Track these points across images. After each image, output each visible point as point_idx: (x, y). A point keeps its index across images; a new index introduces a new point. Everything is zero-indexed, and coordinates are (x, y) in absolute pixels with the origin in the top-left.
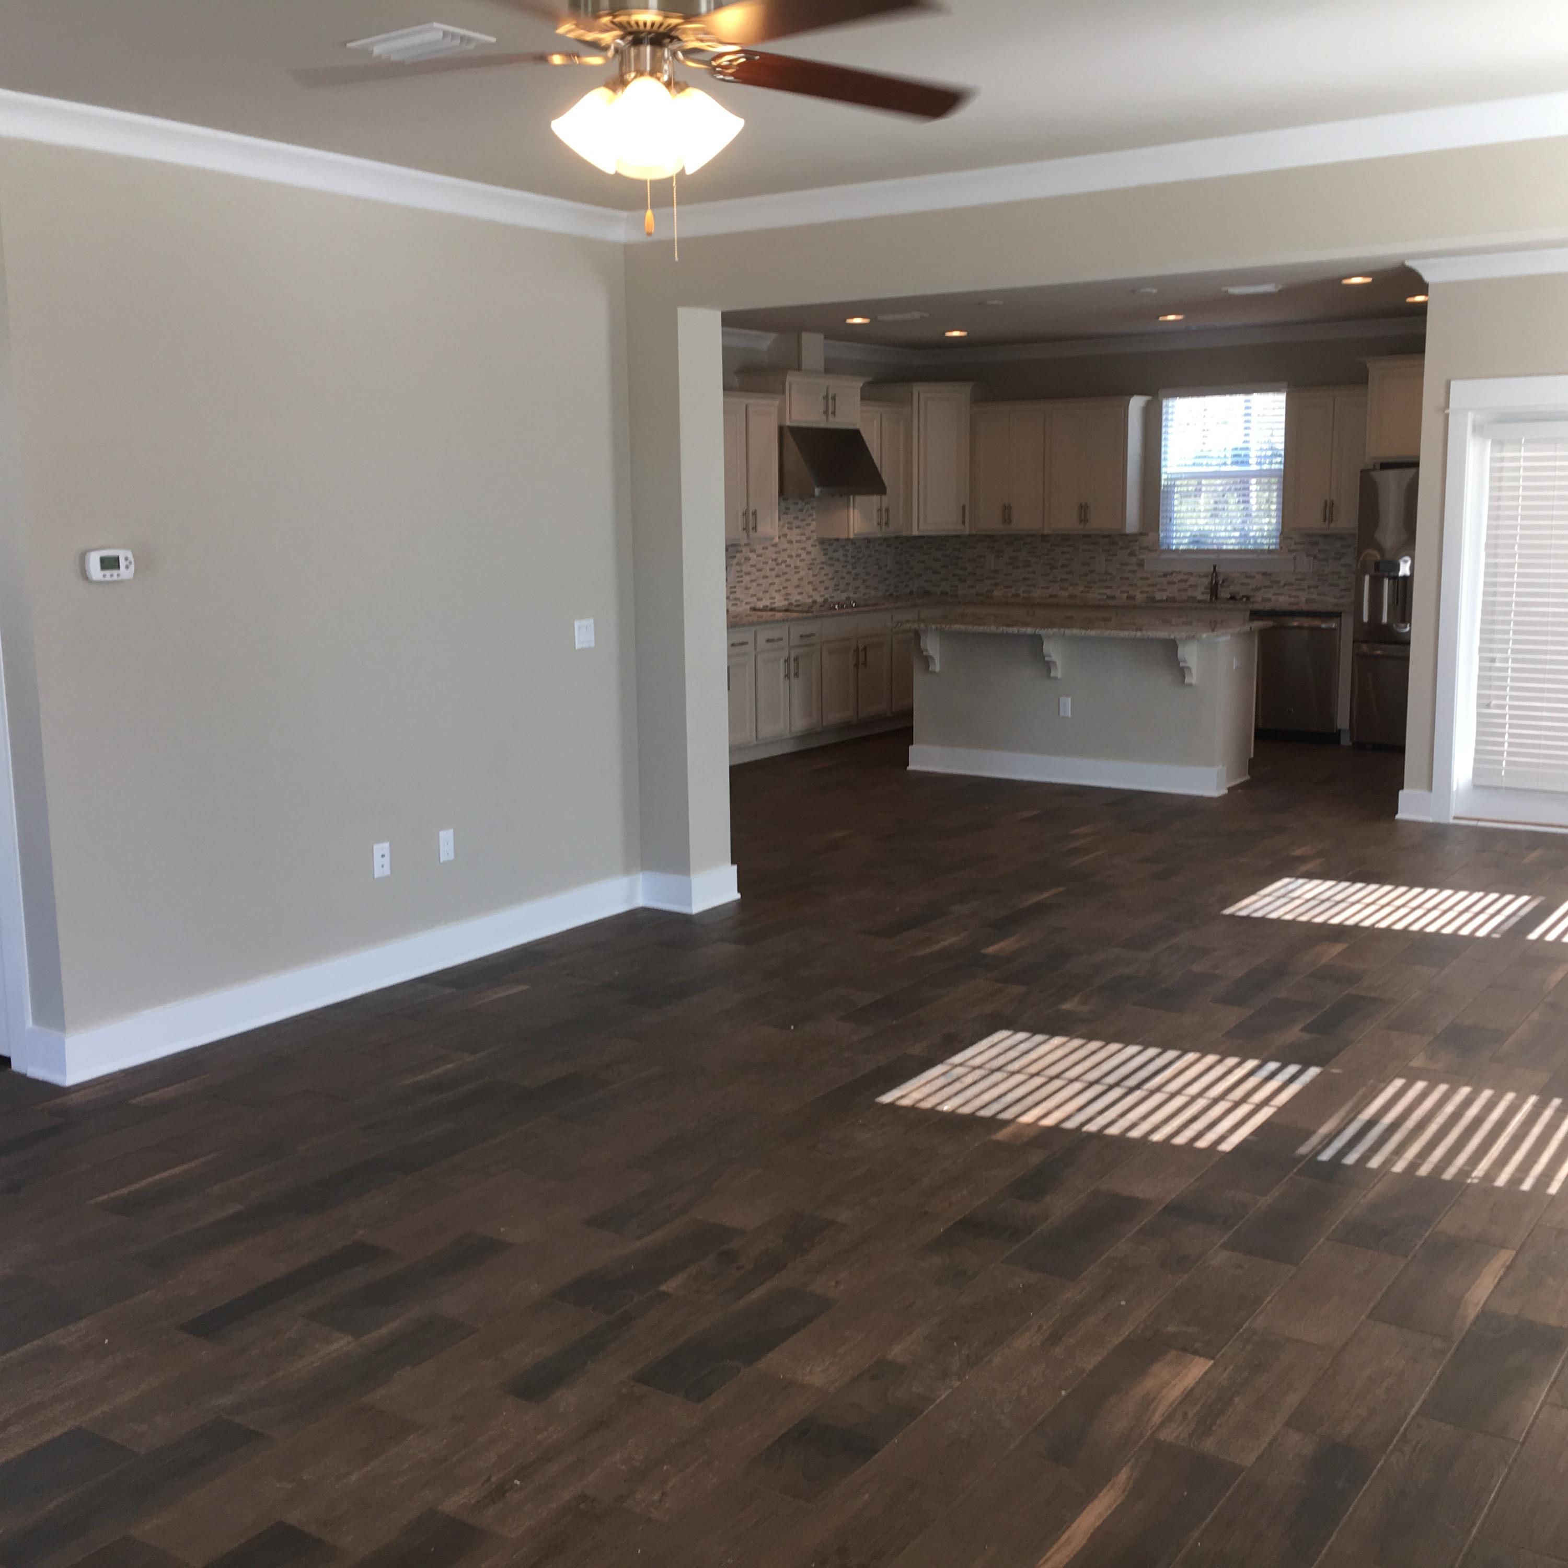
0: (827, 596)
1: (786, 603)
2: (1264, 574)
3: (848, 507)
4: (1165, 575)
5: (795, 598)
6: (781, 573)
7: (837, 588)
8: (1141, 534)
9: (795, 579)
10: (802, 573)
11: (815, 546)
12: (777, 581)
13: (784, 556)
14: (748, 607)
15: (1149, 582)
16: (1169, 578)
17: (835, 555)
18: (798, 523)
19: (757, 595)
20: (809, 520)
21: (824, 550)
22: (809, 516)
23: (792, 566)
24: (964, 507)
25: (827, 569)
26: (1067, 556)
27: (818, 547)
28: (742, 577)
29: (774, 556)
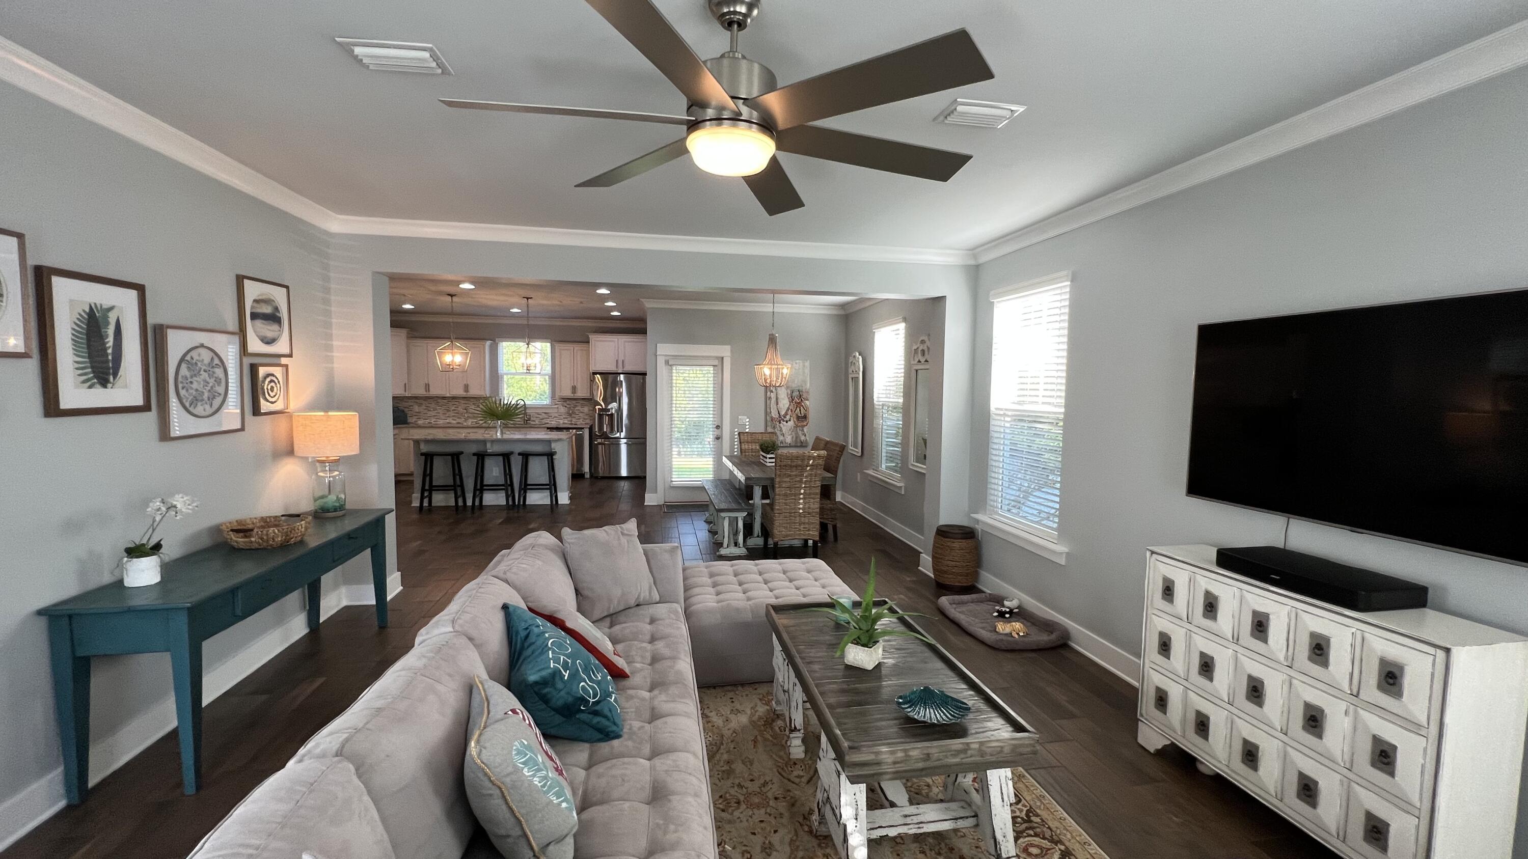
2: (545, 413)
8: (490, 396)
24: (405, 384)
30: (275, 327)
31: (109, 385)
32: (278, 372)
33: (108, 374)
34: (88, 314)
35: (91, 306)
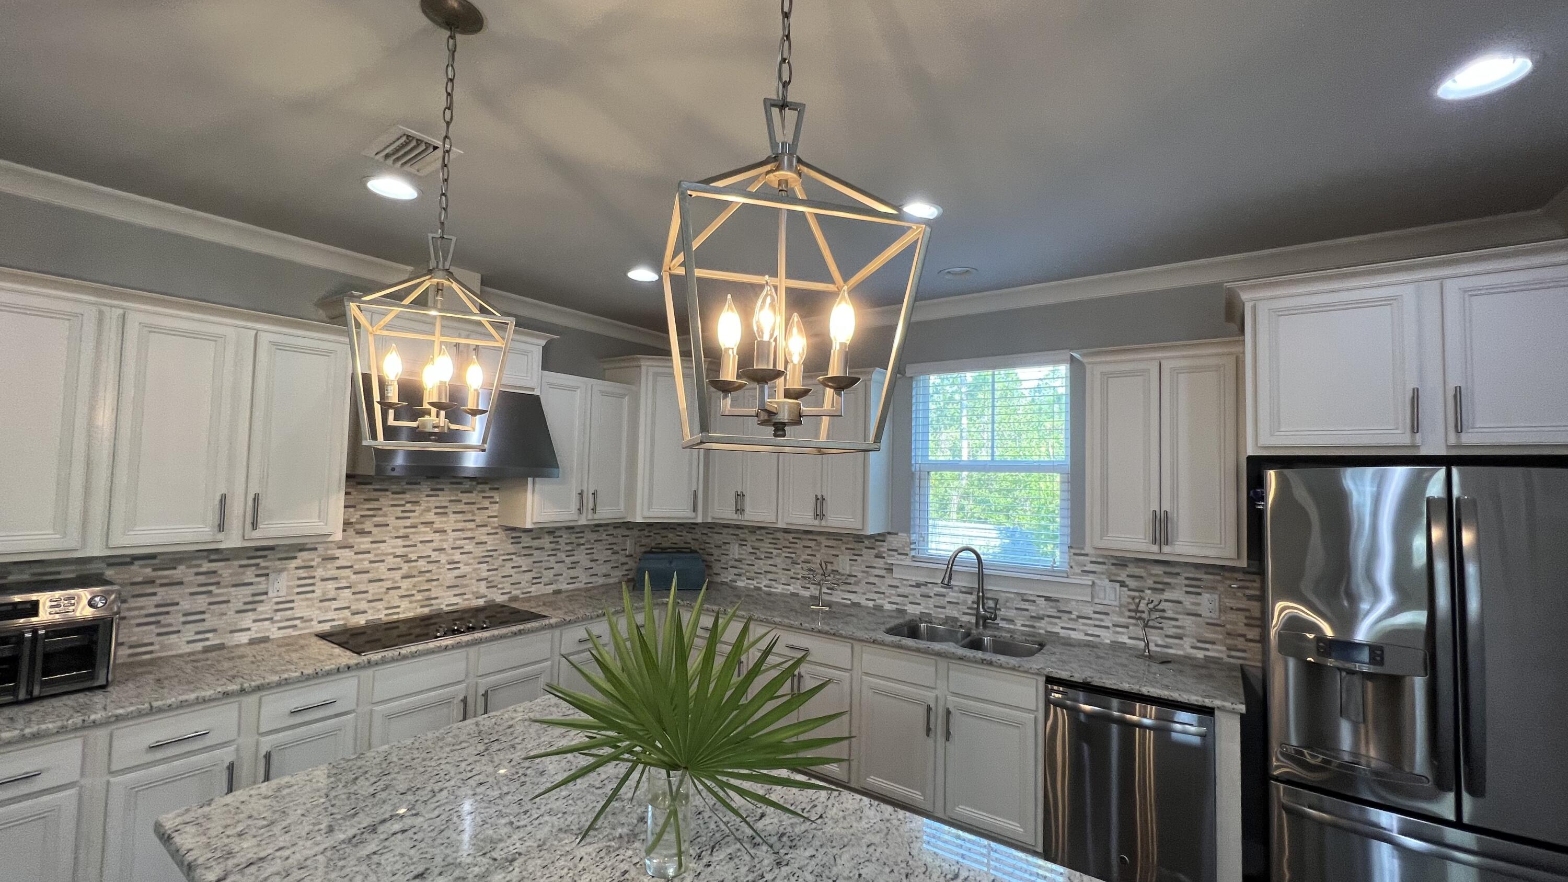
0: (514, 592)
1: (426, 611)
3: (526, 490)
4: (918, 585)
5: (446, 601)
6: (415, 573)
7: (534, 581)
8: (889, 533)
9: (449, 577)
10: (464, 569)
11: (496, 533)
12: (405, 584)
13: (427, 550)
14: (326, 627)
15: (900, 591)
16: (923, 589)
17: (536, 543)
18: (461, 507)
19: (353, 607)
20: (486, 503)
21: (513, 538)
22: (484, 497)
23: (443, 561)
24: (694, 495)
25: (518, 560)
26: (809, 551)
27: (502, 534)
28: (313, 584)
29: (399, 551)
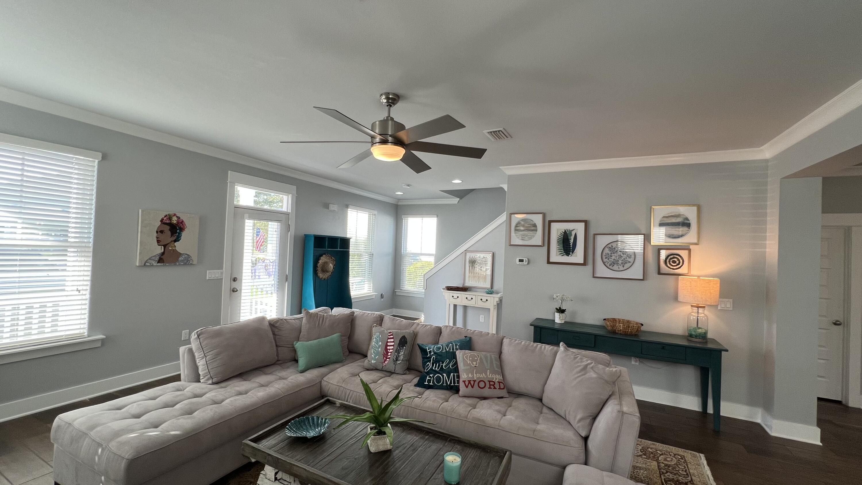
30: (685, 229)
31: (570, 255)
32: (684, 254)
33: (570, 252)
34: (564, 233)
35: (565, 231)
